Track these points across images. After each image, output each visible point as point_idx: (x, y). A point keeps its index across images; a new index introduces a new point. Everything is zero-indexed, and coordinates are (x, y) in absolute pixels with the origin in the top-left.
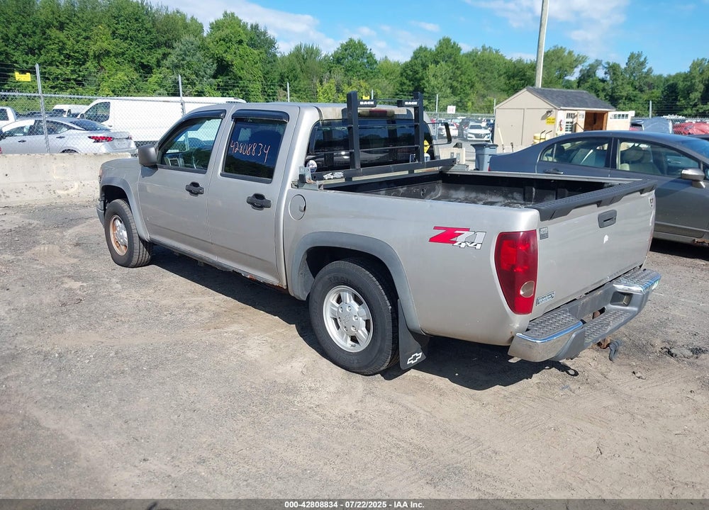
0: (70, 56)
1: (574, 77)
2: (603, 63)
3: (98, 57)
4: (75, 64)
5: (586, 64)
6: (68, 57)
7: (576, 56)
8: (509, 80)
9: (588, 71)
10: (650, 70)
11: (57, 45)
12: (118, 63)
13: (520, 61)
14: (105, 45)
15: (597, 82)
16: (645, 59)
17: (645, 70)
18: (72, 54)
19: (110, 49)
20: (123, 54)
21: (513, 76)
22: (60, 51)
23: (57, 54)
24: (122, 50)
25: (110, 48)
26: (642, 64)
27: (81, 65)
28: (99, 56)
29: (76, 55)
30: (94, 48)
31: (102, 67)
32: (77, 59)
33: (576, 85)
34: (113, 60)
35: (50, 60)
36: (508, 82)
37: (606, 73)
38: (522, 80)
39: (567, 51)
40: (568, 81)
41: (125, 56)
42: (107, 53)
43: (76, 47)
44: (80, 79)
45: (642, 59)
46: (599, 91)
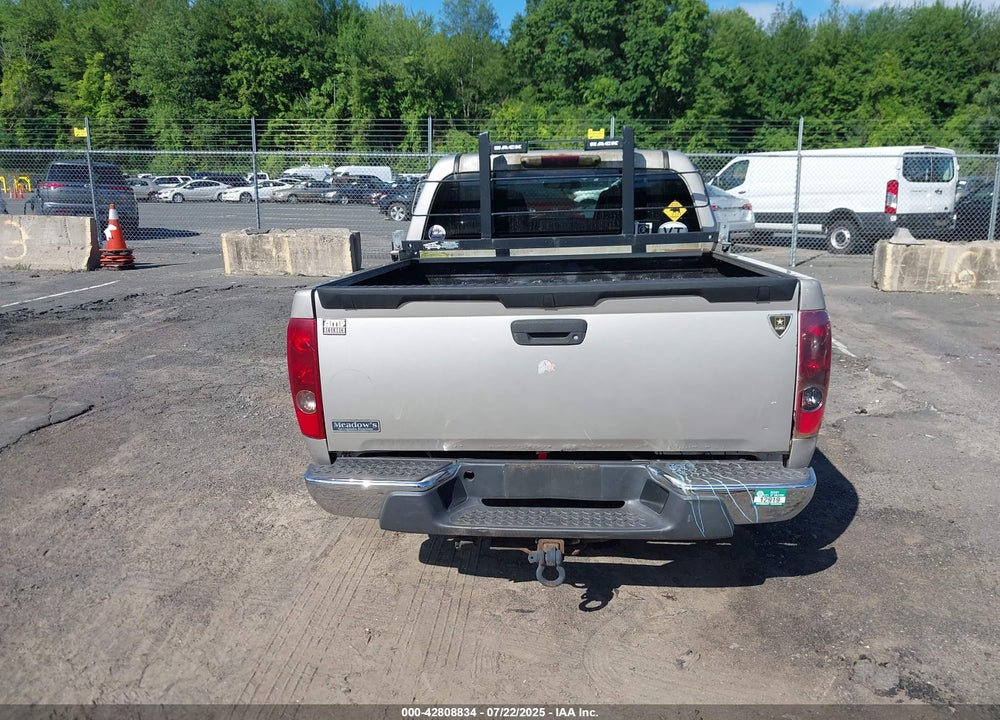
0: (837, 100)
3: (875, 98)
4: (842, 110)
6: (835, 101)
11: (822, 87)
12: (903, 103)
14: (888, 80)
18: (840, 97)
19: (895, 86)
20: (915, 89)
22: (825, 95)
23: (821, 98)
24: (914, 84)
25: (895, 83)
27: (849, 111)
28: (876, 95)
29: (845, 97)
30: (871, 85)
31: (878, 112)
32: (846, 102)
34: (896, 100)
35: (809, 107)
41: (916, 93)
42: (889, 90)
43: (848, 87)
44: (844, 130)
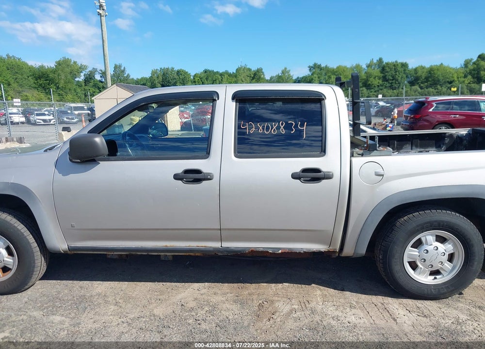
1: (81, 78)
2: (98, 70)
5: (87, 70)
7: (80, 65)
8: (37, 80)
9: (89, 75)
10: (128, 75)
13: (42, 67)
15: (98, 83)
16: (124, 68)
17: (125, 75)
21: (40, 78)
26: (123, 71)
33: (83, 84)
36: (36, 82)
37: (101, 77)
38: (47, 80)
39: (73, 61)
40: (78, 81)
45: (122, 69)
46: (100, 88)
